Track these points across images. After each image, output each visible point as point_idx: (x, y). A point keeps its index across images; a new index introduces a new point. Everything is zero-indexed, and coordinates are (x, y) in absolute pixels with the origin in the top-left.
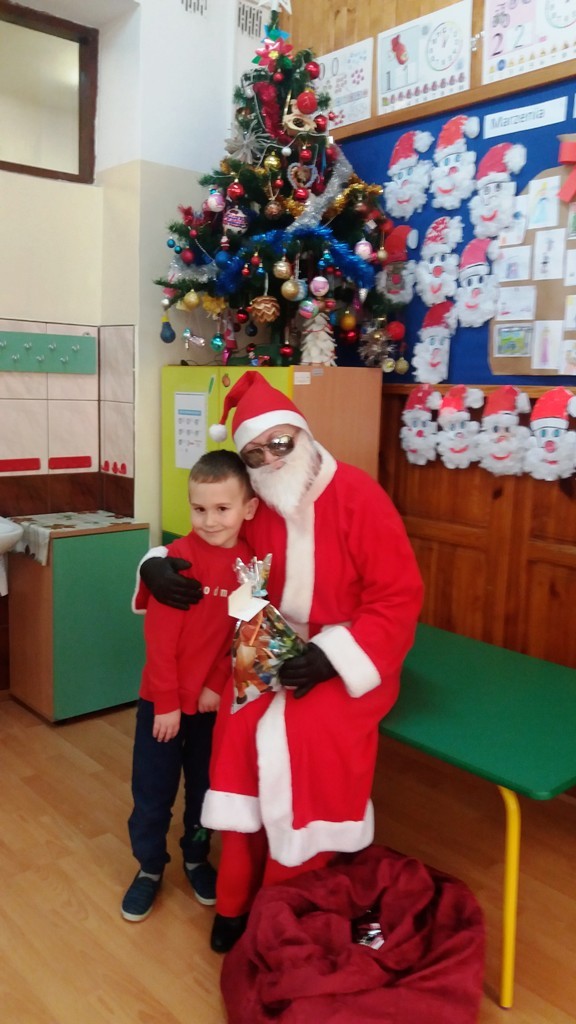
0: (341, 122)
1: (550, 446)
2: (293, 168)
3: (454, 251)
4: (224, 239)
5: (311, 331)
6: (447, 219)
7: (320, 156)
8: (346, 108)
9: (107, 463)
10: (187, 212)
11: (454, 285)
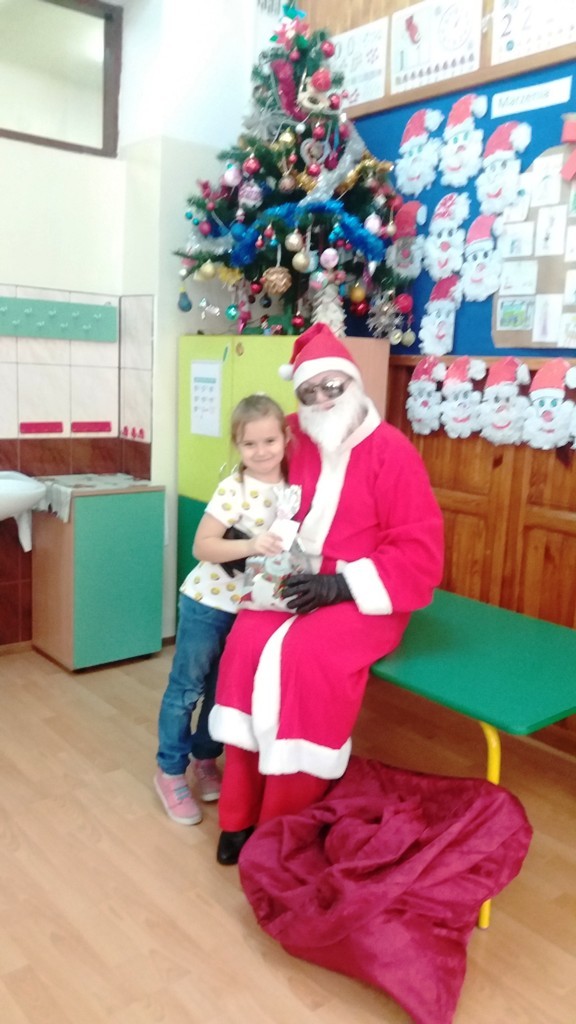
0: (355, 100)
1: (547, 416)
2: (307, 144)
3: (460, 227)
4: (240, 213)
5: (321, 303)
6: (455, 195)
7: (333, 132)
8: (361, 86)
9: (126, 429)
10: (205, 186)
11: (461, 260)
